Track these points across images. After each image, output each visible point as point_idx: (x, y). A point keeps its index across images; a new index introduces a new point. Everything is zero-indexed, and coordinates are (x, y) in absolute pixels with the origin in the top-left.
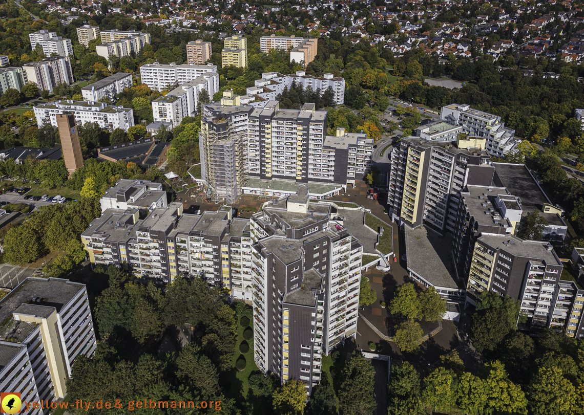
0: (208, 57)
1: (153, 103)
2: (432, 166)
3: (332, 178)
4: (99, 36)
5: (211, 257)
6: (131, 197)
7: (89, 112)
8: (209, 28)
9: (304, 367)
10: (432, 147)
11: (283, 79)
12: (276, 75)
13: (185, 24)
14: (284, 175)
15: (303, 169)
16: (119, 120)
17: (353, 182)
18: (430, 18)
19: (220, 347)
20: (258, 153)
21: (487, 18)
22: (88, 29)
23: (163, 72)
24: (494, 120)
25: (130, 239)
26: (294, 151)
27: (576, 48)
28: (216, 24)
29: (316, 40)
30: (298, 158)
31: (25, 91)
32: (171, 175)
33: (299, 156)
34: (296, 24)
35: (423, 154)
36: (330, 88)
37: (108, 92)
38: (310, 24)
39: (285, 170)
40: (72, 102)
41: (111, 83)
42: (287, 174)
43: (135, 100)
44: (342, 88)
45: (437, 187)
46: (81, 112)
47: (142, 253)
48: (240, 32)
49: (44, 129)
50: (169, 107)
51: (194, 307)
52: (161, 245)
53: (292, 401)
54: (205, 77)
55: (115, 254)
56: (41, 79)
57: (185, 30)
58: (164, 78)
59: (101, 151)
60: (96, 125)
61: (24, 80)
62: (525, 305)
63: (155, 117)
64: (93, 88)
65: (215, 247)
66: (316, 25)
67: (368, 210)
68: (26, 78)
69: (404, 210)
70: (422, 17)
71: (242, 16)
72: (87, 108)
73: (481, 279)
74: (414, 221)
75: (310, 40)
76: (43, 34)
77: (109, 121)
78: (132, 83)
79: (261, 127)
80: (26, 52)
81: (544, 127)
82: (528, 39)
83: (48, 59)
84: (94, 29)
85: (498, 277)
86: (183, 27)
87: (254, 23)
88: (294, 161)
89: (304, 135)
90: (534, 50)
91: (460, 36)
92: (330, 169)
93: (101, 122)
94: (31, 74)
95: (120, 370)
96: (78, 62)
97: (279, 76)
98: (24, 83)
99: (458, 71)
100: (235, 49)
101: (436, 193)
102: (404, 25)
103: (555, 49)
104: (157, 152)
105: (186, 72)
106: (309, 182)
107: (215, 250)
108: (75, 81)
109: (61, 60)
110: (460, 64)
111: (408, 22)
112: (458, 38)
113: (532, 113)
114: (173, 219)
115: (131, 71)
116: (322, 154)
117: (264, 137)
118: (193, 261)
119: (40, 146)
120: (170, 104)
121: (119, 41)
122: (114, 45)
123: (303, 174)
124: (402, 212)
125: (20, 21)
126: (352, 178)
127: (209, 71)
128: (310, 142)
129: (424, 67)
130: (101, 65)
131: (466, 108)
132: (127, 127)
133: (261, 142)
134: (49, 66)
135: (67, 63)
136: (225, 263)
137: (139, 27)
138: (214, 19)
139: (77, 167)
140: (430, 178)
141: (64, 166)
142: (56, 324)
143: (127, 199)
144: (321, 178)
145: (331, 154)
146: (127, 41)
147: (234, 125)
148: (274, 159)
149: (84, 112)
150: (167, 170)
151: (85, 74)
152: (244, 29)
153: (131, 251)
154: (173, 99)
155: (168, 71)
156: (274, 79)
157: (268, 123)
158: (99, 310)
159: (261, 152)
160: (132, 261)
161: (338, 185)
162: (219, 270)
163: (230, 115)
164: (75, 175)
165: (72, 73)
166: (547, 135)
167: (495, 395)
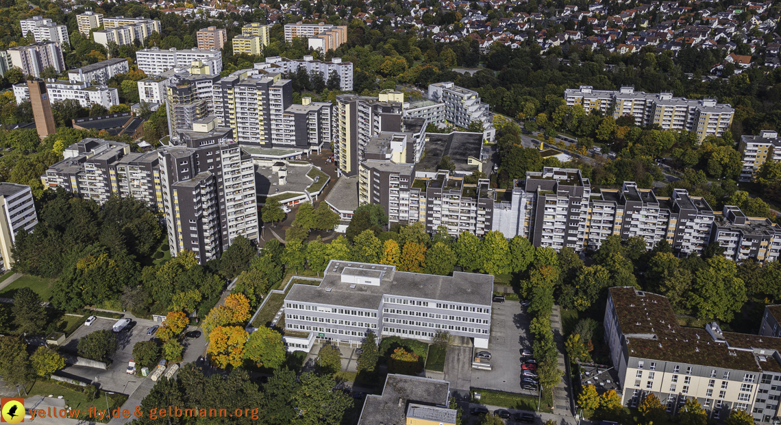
0: (222, 46)
1: (139, 83)
2: (360, 119)
3: (294, 143)
4: (102, 24)
5: (145, 181)
6: (92, 150)
7: (70, 91)
8: (235, 17)
9: (194, 239)
10: (357, 101)
11: (288, 63)
12: (280, 59)
13: (213, 13)
14: (250, 141)
15: (265, 134)
16: (102, 98)
17: (316, 148)
18: (507, 8)
19: (136, 233)
20: (223, 119)
21: (576, 9)
22: (90, 15)
23: (161, 57)
24: (469, 95)
25: (80, 172)
26: (257, 116)
27: (642, 39)
28: (247, 13)
29: (345, 28)
30: (260, 123)
31: (9, 76)
32: (144, 144)
33: (261, 121)
34: (343, 14)
35: (348, 106)
36: (335, 71)
37: (98, 76)
38: (360, 13)
39: (250, 136)
40: (53, 81)
41: (102, 68)
42: (253, 140)
43: (124, 82)
44: (351, 74)
45: (363, 138)
46: (62, 90)
47: (91, 184)
48: (274, 22)
49: (22, 104)
50: (155, 87)
51: (127, 218)
52: (104, 173)
53: (182, 262)
54: (203, 60)
55: (67, 184)
56: (27, 65)
57: (210, 20)
58: (162, 64)
59: (76, 122)
60: (77, 102)
61: (8, 65)
62: (392, 212)
63: (141, 98)
64: (80, 70)
65: (149, 173)
66: (367, 15)
67: (319, 168)
68: (11, 63)
69: (341, 160)
70: (499, 7)
71: (286, 5)
72: (69, 86)
73: (365, 196)
74: (348, 170)
75: (338, 27)
76: (36, 20)
77: (91, 99)
78: (128, 68)
79: (224, 92)
80: (15, 40)
81: (530, 106)
82: (602, 31)
83: (37, 44)
84: (97, 16)
85: (375, 192)
86: (210, 17)
87: (294, 13)
88: (257, 126)
89: (263, 99)
90: (597, 41)
91: (527, 26)
92: (291, 134)
93: (83, 101)
94: (15, 59)
95: (51, 235)
96: (74, 52)
97: (283, 60)
98: (9, 69)
99: (491, 59)
100: (249, 35)
101: (363, 143)
102: (472, 15)
103: (621, 41)
104: (134, 126)
105: (187, 57)
106: (274, 148)
107: (148, 175)
108: (67, 69)
109: (50, 45)
110: (494, 51)
111: (480, 12)
112: (524, 29)
113: (530, 94)
114: (117, 154)
115: (129, 58)
116: (283, 119)
117: (227, 102)
118: (132, 189)
119: (18, 123)
120: (157, 83)
121: (121, 28)
122: (114, 31)
123: (266, 139)
124: (340, 164)
125: (15, 10)
126: (315, 144)
127: (211, 56)
128: (271, 107)
129: (457, 56)
130: (98, 53)
131: (450, 85)
132: (108, 105)
133: (225, 107)
134: (36, 51)
135: (57, 49)
136: (158, 187)
137: (153, 15)
138: (249, 8)
139: (49, 132)
140: (360, 130)
141: (36, 132)
142: (3, 206)
143: (88, 150)
144: (284, 143)
145: (291, 118)
146: (130, 28)
147: (199, 91)
148: (239, 125)
149: (64, 90)
150: (142, 140)
151: (77, 62)
152: (280, 19)
153: (81, 183)
154: (160, 79)
155: (166, 56)
156: (277, 63)
157: (230, 89)
158: (44, 212)
159: (226, 117)
160: (82, 192)
161: (300, 150)
162: (153, 194)
163: (194, 81)
164: (47, 141)
165: (63, 60)
166: (533, 113)
167: (328, 252)
